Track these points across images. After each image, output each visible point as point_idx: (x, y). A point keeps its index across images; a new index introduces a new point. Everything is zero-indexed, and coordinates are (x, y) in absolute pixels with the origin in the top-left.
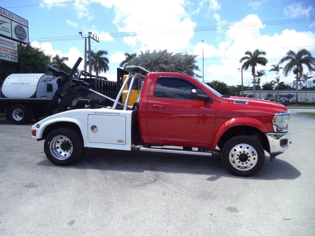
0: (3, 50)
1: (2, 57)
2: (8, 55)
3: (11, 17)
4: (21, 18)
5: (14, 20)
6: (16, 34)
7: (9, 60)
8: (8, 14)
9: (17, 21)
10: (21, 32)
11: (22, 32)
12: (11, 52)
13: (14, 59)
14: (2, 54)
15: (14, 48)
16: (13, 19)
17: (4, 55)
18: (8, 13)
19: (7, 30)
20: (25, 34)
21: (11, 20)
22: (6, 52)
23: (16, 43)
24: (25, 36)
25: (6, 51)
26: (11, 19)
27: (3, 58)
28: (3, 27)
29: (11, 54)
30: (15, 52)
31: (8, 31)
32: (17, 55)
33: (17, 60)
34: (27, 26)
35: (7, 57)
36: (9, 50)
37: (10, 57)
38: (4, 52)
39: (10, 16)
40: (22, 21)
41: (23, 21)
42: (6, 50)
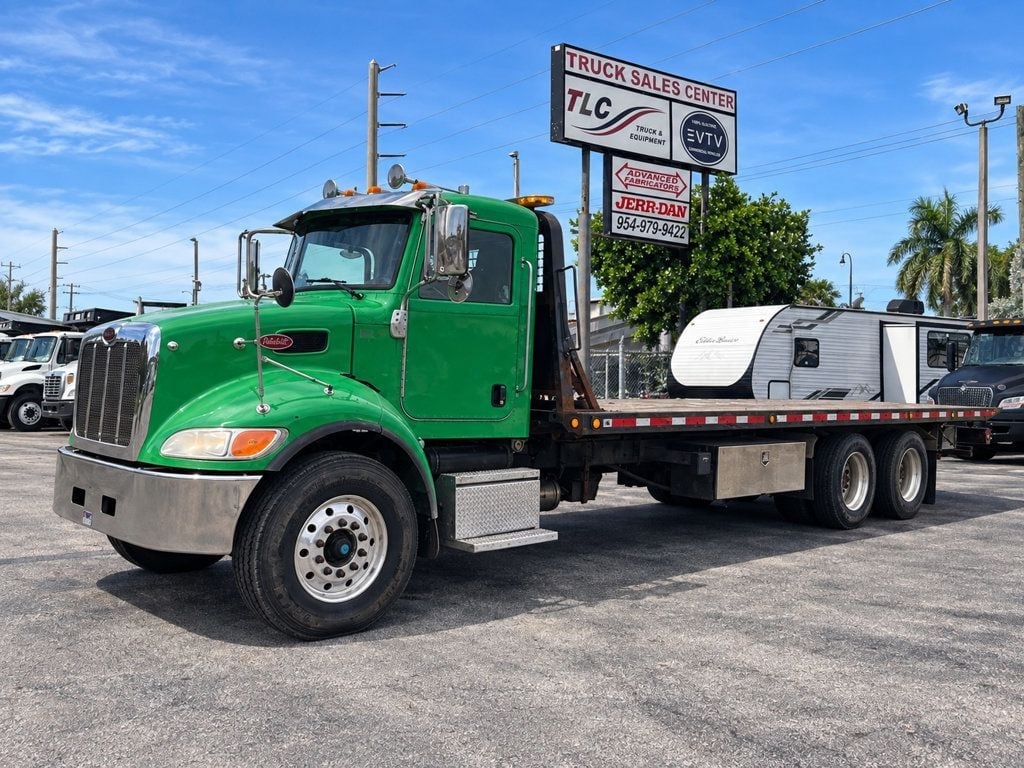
0: (638, 205)
1: (634, 227)
2: (654, 221)
3: (671, 89)
4: (706, 89)
5: (683, 97)
6: (688, 144)
7: (659, 236)
8: (659, 84)
9: (692, 101)
10: (706, 137)
11: (710, 135)
12: (663, 210)
13: (675, 231)
14: (632, 218)
15: (678, 194)
16: (678, 94)
17: (638, 223)
18: (660, 78)
19: (652, 136)
20: (724, 139)
21: (671, 100)
22: (647, 211)
23: (685, 174)
24: (723, 149)
25: (648, 206)
26: (671, 96)
27: (637, 233)
28: (642, 129)
29: (665, 217)
30: (679, 207)
31: (659, 138)
32: (686, 218)
33: (686, 235)
34: (733, 111)
35: (651, 229)
36: (657, 202)
37: (660, 227)
38: (640, 212)
39: (667, 88)
40: (711, 96)
41: (717, 97)
42: (649, 202)
